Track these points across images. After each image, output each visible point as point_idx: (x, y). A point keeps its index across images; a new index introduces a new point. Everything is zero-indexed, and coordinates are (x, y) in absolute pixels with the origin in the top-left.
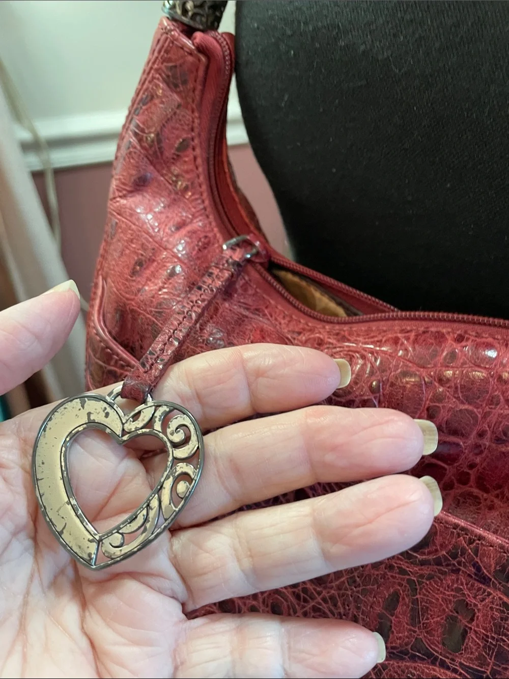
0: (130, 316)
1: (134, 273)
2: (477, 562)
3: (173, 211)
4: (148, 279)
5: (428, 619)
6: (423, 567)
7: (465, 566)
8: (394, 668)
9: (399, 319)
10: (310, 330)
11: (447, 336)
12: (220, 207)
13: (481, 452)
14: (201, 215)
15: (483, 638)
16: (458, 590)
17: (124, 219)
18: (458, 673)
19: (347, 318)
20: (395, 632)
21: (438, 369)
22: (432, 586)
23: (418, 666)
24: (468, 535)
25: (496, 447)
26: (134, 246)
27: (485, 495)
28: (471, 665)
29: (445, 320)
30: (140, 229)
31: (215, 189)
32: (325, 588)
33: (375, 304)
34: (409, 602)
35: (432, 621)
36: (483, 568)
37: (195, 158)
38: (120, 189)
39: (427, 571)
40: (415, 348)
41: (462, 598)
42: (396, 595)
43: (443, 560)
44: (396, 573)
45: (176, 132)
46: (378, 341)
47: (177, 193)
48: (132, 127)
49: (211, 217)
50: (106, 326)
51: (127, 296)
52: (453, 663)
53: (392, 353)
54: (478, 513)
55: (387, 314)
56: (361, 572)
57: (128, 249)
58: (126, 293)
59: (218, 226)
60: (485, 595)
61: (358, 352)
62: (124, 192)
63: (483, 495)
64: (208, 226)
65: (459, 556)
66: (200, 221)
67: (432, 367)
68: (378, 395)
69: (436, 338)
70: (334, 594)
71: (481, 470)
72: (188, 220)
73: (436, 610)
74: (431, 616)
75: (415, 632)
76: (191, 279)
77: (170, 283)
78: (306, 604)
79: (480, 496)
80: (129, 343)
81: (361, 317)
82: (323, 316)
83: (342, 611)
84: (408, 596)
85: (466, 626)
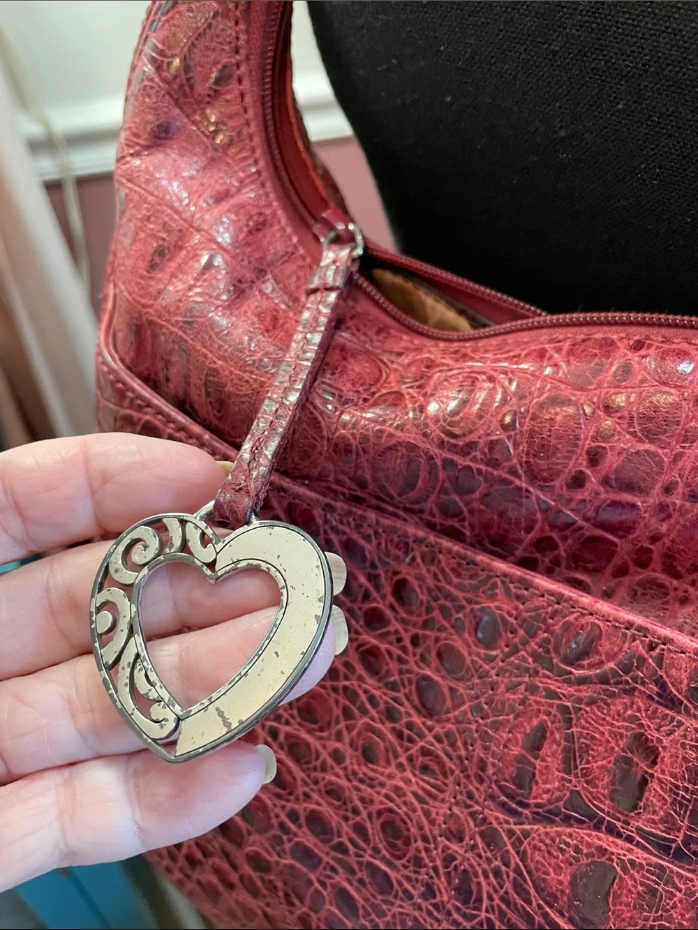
0: (149, 332)
1: (152, 267)
2: (661, 676)
3: (211, 177)
4: (173, 275)
5: (588, 762)
6: (581, 687)
7: (643, 683)
8: (539, 835)
9: (548, 327)
10: (416, 350)
11: (619, 344)
12: (283, 173)
13: (669, 516)
14: (253, 182)
15: (671, 789)
16: (634, 719)
17: (136, 188)
18: (635, 843)
19: (472, 332)
20: (540, 781)
21: (604, 391)
22: (594, 714)
23: (575, 831)
24: (647, 637)
25: (692, 506)
26: (151, 226)
27: (675, 582)
28: (653, 830)
29: (616, 324)
30: (161, 202)
31: (275, 146)
32: (438, 721)
33: (513, 308)
34: (561, 738)
35: (595, 765)
36: (670, 685)
37: (242, 95)
38: (131, 144)
39: (587, 692)
40: (569, 361)
41: (640, 731)
42: (542, 728)
43: (610, 676)
44: (540, 697)
45: (213, 56)
46: (515, 357)
47: (216, 150)
48: (148, 50)
49: (269, 185)
50: (116, 351)
51: (144, 301)
52: (625, 826)
53: (534, 371)
54: (664, 609)
55: (531, 320)
56: (491, 697)
57: (143, 231)
58: (141, 296)
59: (278, 198)
60: (674, 726)
61: (484, 373)
62: (137, 148)
63: (671, 582)
64: (263, 198)
65: (634, 668)
66: (252, 190)
67: (595, 389)
68: (513, 433)
69: (601, 346)
70: (450, 729)
71: (668, 543)
72: (233, 190)
73: (600, 749)
74: (593, 757)
75: (570, 781)
76: (235, 273)
77: (205, 280)
78: (411, 745)
79: (667, 583)
80: (149, 374)
81: (492, 328)
82: (436, 331)
83: (463, 753)
84: (558, 729)
85: (646, 772)
